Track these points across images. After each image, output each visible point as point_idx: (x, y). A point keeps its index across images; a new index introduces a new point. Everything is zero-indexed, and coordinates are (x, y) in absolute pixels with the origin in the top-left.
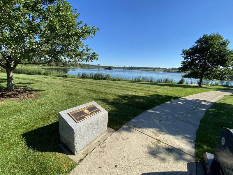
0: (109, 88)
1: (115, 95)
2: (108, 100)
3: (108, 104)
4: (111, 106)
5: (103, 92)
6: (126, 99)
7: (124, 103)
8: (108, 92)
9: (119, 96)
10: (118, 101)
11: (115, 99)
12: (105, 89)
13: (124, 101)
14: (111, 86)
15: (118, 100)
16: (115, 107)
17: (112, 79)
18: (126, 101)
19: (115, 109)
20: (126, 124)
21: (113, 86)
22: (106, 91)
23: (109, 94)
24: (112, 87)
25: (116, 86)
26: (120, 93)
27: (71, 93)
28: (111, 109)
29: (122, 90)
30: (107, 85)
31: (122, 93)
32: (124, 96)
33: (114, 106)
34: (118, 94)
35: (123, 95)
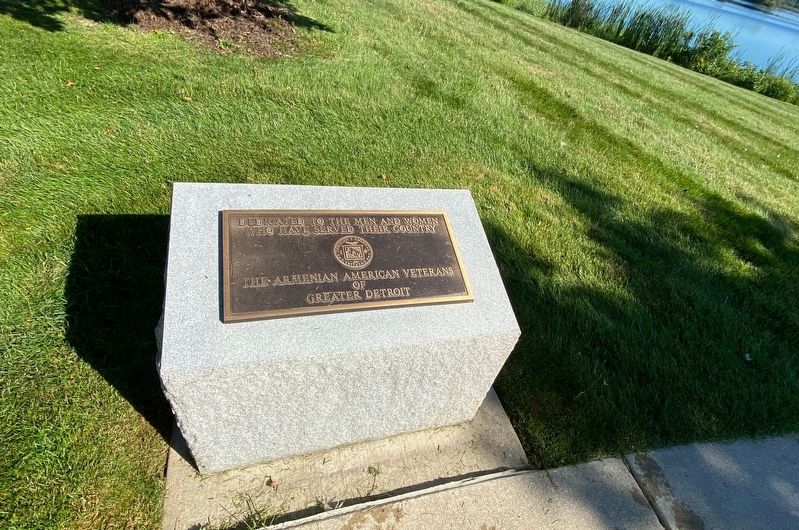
0: (677, 119)
1: (686, 186)
2: (615, 201)
3: (592, 235)
4: (603, 256)
5: (612, 140)
6: (760, 247)
7: (721, 277)
8: (648, 150)
9: (715, 206)
10: (683, 244)
11: (662, 217)
12: (640, 123)
13: (729, 254)
14: (693, 115)
15: (685, 230)
16: (631, 280)
17: (734, 72)
18: (745, 268)
19: (622, 292)
20: (632, 458)
21: (712, 114)
22: (639, 138)
23: (650, 163)
24: (701, 118)
25: (730, 124)
26: (731, 180)
27: (431, 84)
28: (590, 278)
29: (761, 172)
30: (672, 96)
31: (749, 189)
32: (755, 219)
33: (631, 262)
34: (713, 187)
35: (748, 209)
